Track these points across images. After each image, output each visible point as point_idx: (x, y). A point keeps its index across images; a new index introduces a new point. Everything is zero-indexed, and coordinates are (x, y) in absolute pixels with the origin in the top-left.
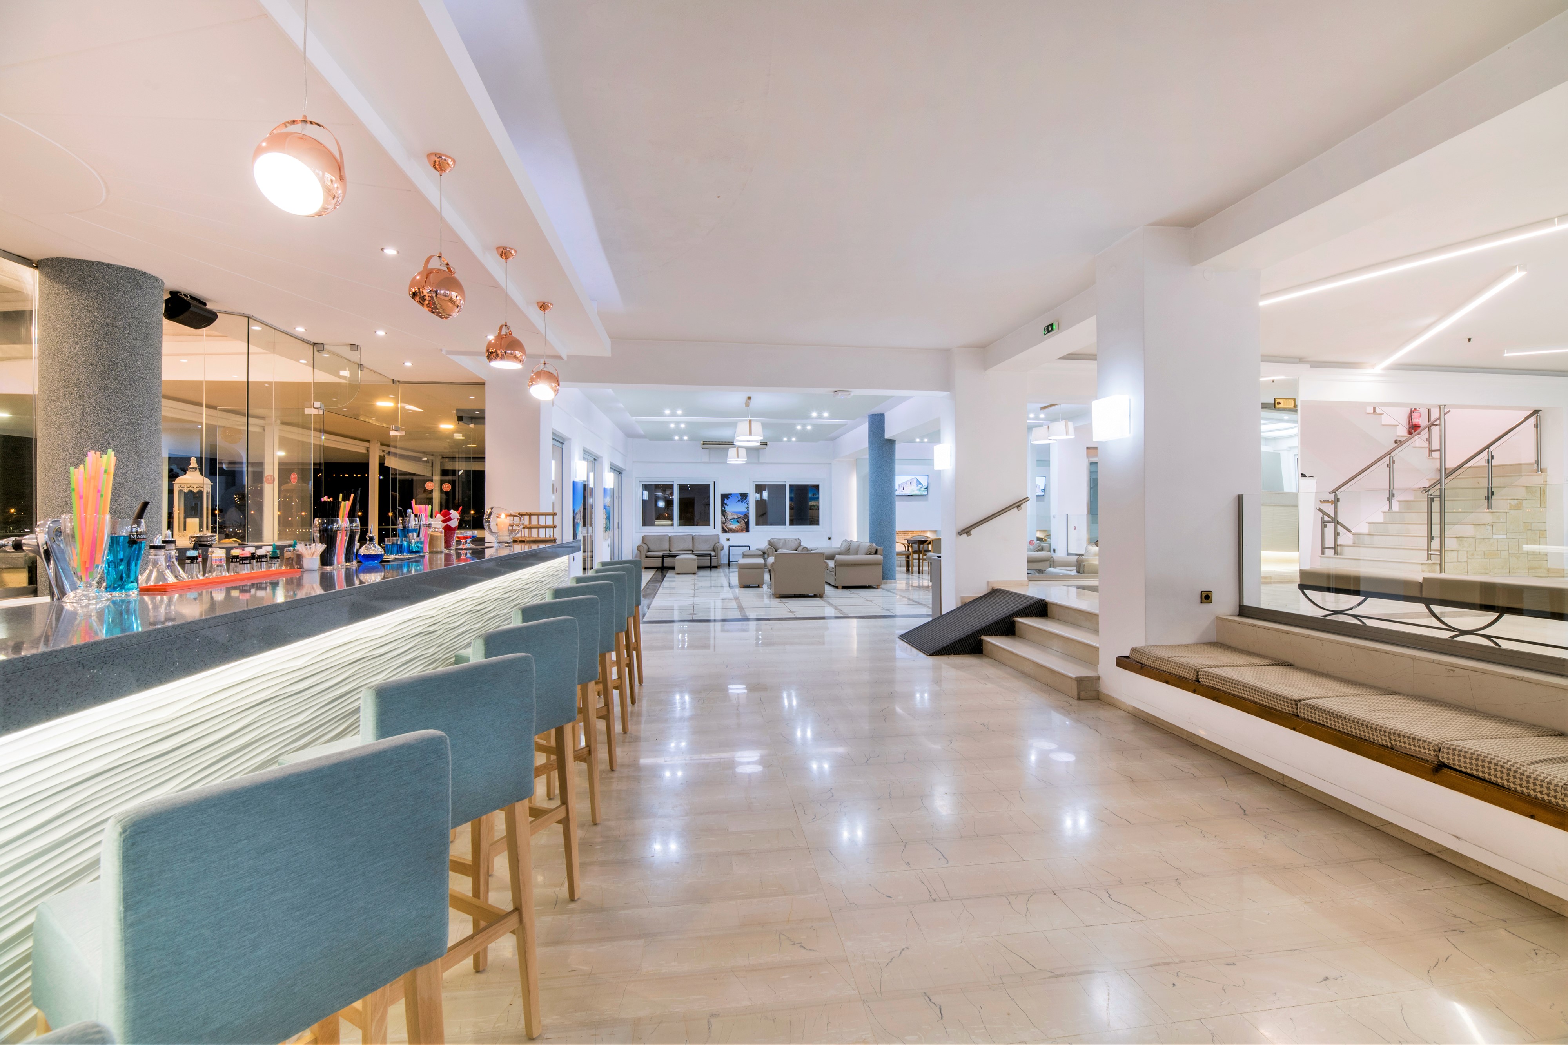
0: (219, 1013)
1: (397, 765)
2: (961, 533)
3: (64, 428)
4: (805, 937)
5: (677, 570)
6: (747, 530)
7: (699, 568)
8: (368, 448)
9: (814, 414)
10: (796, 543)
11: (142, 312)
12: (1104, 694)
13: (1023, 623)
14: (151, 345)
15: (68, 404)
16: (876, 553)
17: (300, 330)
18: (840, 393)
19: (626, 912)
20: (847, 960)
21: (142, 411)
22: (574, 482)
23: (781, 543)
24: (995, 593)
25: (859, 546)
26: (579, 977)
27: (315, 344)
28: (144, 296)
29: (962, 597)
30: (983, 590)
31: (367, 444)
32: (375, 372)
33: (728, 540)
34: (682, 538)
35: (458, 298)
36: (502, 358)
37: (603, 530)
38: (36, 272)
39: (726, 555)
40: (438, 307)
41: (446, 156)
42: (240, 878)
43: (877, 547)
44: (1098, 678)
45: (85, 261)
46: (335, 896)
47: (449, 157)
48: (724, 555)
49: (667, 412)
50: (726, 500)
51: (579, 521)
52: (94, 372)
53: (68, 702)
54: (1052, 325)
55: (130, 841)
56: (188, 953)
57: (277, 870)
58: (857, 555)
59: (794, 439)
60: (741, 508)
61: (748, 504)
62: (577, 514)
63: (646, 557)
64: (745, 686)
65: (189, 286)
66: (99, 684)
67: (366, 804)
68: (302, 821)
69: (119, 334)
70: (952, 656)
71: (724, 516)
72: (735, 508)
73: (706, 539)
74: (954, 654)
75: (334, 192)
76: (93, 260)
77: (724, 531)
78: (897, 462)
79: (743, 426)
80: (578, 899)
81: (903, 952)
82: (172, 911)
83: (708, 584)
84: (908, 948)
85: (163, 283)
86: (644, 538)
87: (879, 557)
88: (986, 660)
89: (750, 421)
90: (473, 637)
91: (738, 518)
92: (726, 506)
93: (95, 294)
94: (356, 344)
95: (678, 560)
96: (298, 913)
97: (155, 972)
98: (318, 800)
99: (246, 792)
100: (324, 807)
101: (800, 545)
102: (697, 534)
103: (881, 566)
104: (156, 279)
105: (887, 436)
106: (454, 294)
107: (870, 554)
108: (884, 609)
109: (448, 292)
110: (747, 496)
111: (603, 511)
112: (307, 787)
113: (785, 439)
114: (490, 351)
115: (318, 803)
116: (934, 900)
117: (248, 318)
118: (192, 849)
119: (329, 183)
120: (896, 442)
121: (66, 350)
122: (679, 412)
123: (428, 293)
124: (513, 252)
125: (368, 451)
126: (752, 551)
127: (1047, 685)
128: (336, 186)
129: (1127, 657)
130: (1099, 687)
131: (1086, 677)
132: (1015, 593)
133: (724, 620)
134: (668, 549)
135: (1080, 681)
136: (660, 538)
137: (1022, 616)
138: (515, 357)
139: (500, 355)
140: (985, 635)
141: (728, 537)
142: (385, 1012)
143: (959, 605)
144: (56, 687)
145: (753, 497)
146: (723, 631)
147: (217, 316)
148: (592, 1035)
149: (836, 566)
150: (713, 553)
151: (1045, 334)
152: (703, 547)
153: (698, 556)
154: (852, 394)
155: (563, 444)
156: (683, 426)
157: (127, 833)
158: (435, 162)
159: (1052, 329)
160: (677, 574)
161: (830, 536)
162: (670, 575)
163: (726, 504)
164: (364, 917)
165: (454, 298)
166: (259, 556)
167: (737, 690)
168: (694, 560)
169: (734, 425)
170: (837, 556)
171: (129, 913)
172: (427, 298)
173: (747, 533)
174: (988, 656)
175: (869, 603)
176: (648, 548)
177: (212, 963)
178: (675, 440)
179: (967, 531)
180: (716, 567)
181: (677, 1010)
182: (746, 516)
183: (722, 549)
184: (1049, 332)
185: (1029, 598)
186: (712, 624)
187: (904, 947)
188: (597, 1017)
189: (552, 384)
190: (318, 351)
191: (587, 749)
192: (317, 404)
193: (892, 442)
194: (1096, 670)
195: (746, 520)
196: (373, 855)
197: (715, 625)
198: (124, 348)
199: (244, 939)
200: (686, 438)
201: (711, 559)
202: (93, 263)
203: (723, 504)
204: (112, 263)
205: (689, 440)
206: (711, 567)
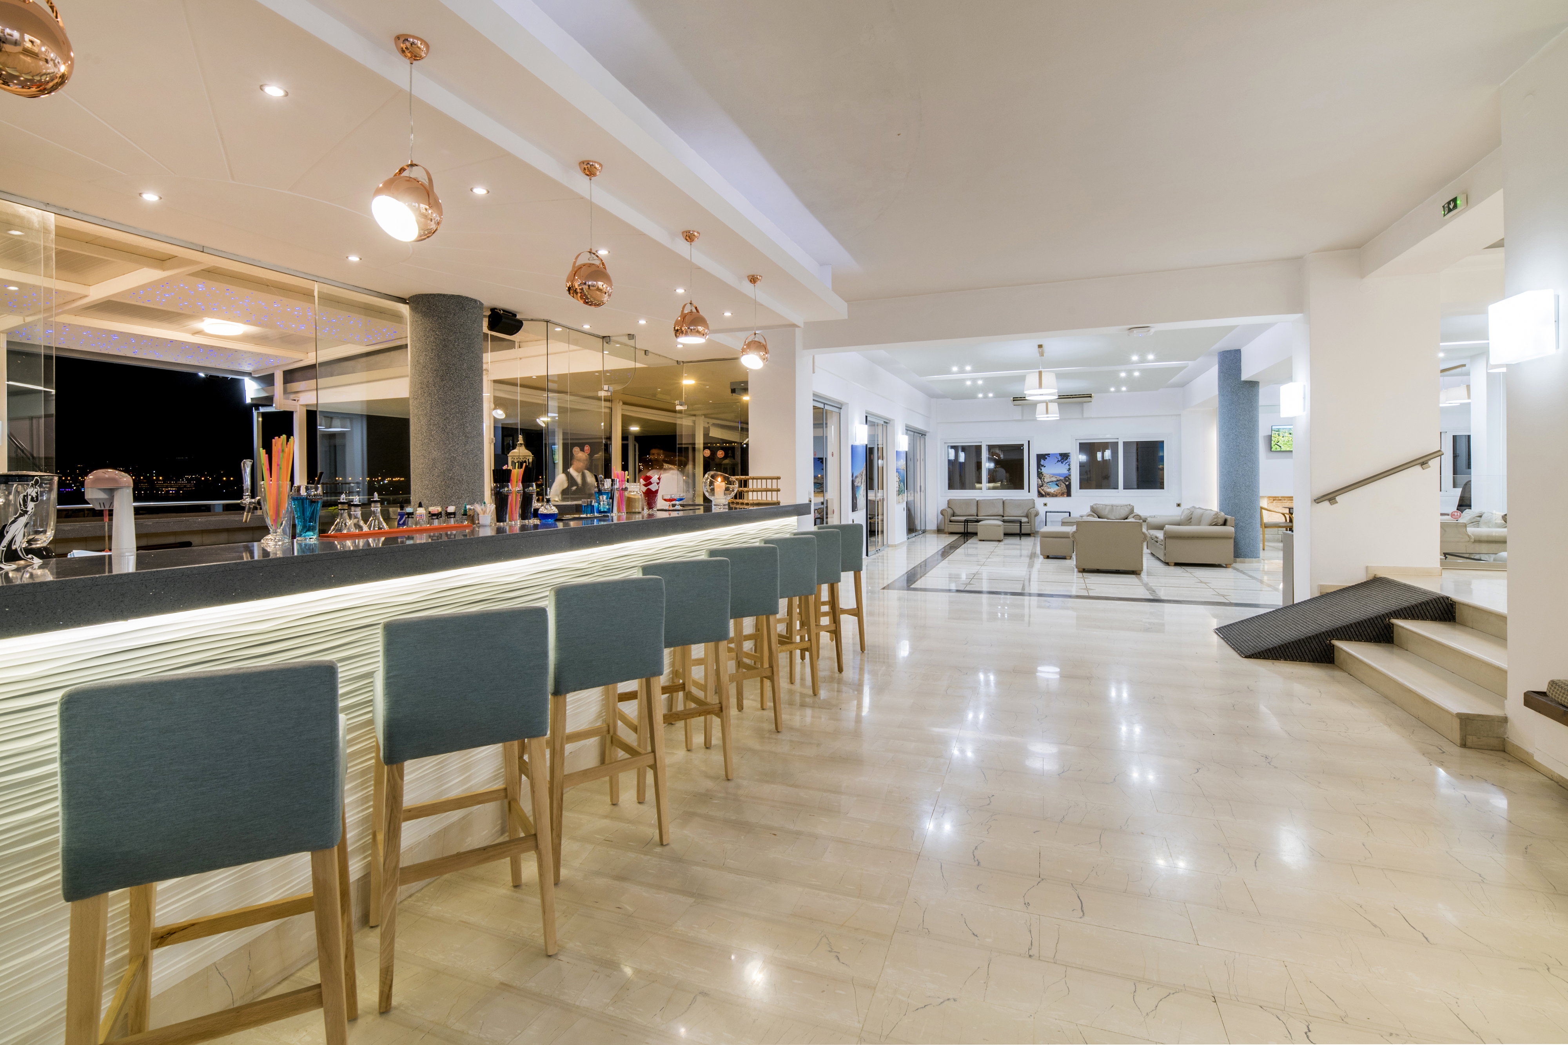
0: (128, 841)
1: (282, 683)
2: (1318, 500)
3: (421, 418)
4: (847, 948)
5: (980, 536)
6: (1069, 494)
7: (1007, 535)
8: (695, 421)
9: (1135, 358)
10: (1126, 509)
11: (466, 328)
12: (1513, 745)
13: (1403, 628)
14: (473, 352)
15: (423, 400)
16: (1225, 523)
17: (587, 327)
18: (1135, 331)
19: (699, 868)
20: (875, 988)
21: (468, 402)
22: (852, 446)
23: (1107, 510)
24: (1376, 582)
25: (1202, 515)
26: (620, 915)
27: (604, 337)
28: (467, 315)
29: (1321, 585)
30: (1361, 578)
31: (694, 418)
32: (659, 355)
33: (1045, 505)
34: (991, 502)
35: (604, 286)
36: (686, 334)
37: (895, 493)
38: (407, 306)
39: (1043, 521)
40: (589, 297)
41: (593, 162)
42: (146, 748)
43: (1226, 516)
44: (1505, 720)
45: (431, 295)
46: (224, 777)
47: (595, 162)
48: (1041, 522)
49: (955, 369)
50: (1042, 461)
51: (859, 484)
52: (437, 376)
53: (132, 610)
54: (1454, 200)
55: (65, 706)
56: (105, 792)
57: (175, 748)
58: (1199, 525)
59: (1124, 389)
60: (1061, 469)
61: (1069, 465)
62: (856, 477)
63: (950, 521)
64: (1058, 670)
65: (504, 303)
66: (161, 600)
67: (253, 710)
68: (196, 715)
69: (451, 346)
70: (1282, 661)
71: (1041, 479)
72: (1052, 470)
73: (1019, 504)
74: (1286, 660)
75: (430, 217)
76: (435, 293)
77: (1040, 495)
78: (1261, 409)
79: (1032, 378)
80: (667, 845)
81: (947, 1002)
82: (94, 760)
83: (1017, 552)
84: (955, 1000)
85: (481, 304)
86: (949, 502)
87: (1229, 529)
88: (1337, 674)
89: (1040, 373)
90: (550, 588)
91: (1058, 481)
92: (1042, 468)
93: (437, 318)
94: (632, 334)
95: (980, 525)
96: (191, 783)
97: (82, 800)
98: (210, 701)
99: (152, 686)
100: (215, 707)
101: (1132, 511)
102: (1009, 498)
103: (1232, 541)
104: (475, 301)
105: (1245, 376)
106: (600, 284)
107: (1216, 525)
108: (1219, 594)
109: (595, 283)
110: (1069, 456)
111: (896, 474)
112: (200, 689)
113: (1112, 389)
114: (676, 328)
115: (211, 703)
116: (1030, 956)
117: (547, 322)
118: (109, 720)
119: (424, 211)
120: (1260, 385)
121: (421, 361)
122: (968, 368)
123: (579, 286)
124: (696, 234)
125: (694, 423)
126: (1074, 518)
127: (1418, 718)
128: (430, 212)
129: (1543, 694)
130: (1506, 733)
131: (1479, 716)
132: (1405, 585)
133: (1040, 595)
134: (976, 514)
135: (1465, 720)
136: (967, 502)
137: (1406, 618)
138: (698, 332)
139: (684, 332)
140: (1338, 639)
141: (1045, 502)
142: (394, 890)
143: (1317, 594)
144: (121, 599)
145: (1078, 458)
146: (1039, 607)
147: (522, 324)
148: (594, 971)
149: (1165, 538)
150: (1024, 520)
151: (1444, 215)
152: (1013, 513)
153: (1004, 521)
154: (1152, 330)
155: (841, 408)
156: (980, 382)
157: (63, 700)
158: (585, 169)
159: (1455, 206)
160: (980, 540)
161: (1178, 502)
162: (972, 541)
163: (1042, 466)
164: (249, 799)
165: (601, 287)
166: (449, 513)
167: (1048, 673)
168: (999, 526)
169: (1022, 379)
170: (1167, 526)
171: (64, 755)
172: (578, 291)
173: (1069, 498)
174: (1341, 668)
175: (1203, 585)
176: (954, 513)
177: (123, 804)
178: (979, 398)
179: (1330, 497)
180: (1028, 535)
181: (676, 976)
182: (1067, 479)
183: (1037, 514)
184: (1450, 210)
185: (1425, 592)
186: (1027, 598)
187: (951, 997)
188: (609, 956)
189: (761, 353)
190: (607, 343)
191: (719, 705)
192: (606, 387)
193: (1253, 385)
194: (1503, 707)
195: (1067, 483)
196: (259, 751)
197: (1030, 600)
198: (455, 356)
199: (147, 792)
200: (991, 395)
201: (1021, 526)
202: (434, 295)
203: (1039, 466)
204: (446, 293)
205: (994, 397)
206: (1021, 535)
